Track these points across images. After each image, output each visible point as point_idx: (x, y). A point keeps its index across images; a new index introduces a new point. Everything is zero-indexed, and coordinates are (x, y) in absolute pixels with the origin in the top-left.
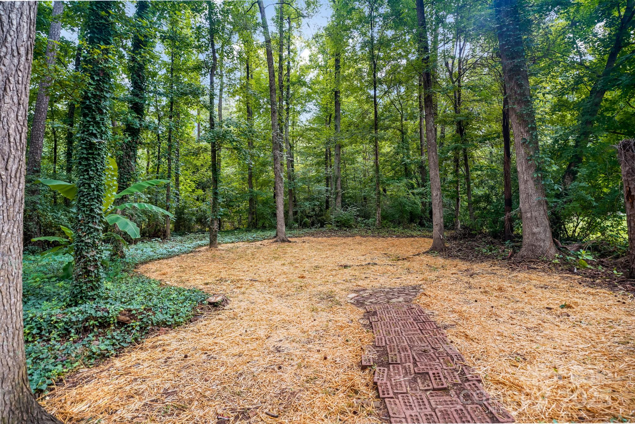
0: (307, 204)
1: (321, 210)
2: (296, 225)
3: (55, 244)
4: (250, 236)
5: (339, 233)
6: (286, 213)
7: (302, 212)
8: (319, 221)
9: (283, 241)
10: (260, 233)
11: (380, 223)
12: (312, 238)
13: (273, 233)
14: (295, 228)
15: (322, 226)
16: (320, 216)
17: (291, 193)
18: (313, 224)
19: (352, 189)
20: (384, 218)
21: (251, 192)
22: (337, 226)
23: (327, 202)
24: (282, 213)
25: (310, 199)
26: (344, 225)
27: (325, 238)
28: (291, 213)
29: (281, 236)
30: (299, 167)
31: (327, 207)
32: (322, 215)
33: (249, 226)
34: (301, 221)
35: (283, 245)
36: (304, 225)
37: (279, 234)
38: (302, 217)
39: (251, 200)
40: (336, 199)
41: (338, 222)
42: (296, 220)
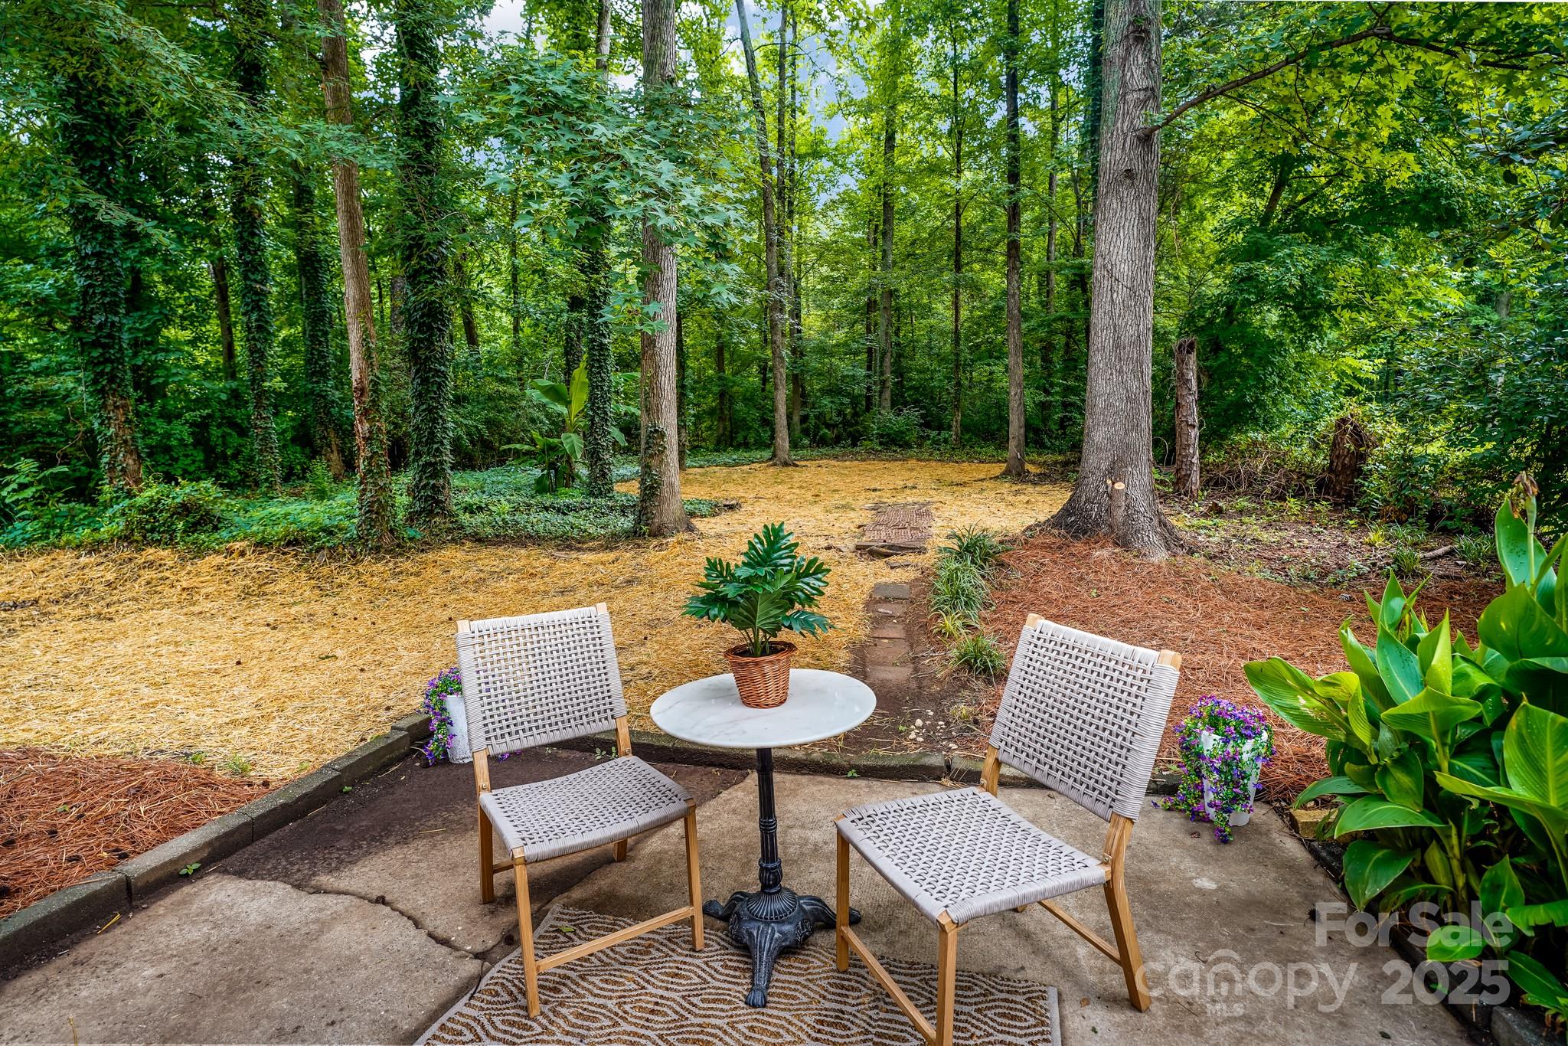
0: (826, 401)
1: (856, 414)
2: (806, 442)
3: (517, 454)
4: (725, 457)
5: (882, 456)
6: (789, 417)
7: (817, 417)
8: (850, 435)
9: (786, 464)
10: (741, 454)
11: (959, 439)
12: (834, 462)
13: (767, 454)
14: (803, 447)
15: (854, 445)
16: (852, 425)
17: (796, 380)
18: (837, 440)
19: (920, 372)
20: (966, 428)
21: (720, 378)
22: (881, 444)
23: (869, 399)
24: (784, 418)
25: (832, 391)
26: (894, 442)
27: (856, 463)
28: (796, 419)
29: (783, 455)
30: (812, 321)
31: (868, 409)
32: (857, 423)
33: (718, 442)
34: (815, 435)
35: (785, 469)
36: (820, 442)
37: (779, 452)
38: (817, 427)
39: (722, 395)
40: (881, 392)
41: (882, 436)
42: (806, 432)
